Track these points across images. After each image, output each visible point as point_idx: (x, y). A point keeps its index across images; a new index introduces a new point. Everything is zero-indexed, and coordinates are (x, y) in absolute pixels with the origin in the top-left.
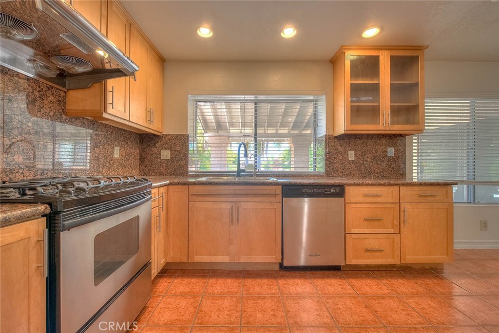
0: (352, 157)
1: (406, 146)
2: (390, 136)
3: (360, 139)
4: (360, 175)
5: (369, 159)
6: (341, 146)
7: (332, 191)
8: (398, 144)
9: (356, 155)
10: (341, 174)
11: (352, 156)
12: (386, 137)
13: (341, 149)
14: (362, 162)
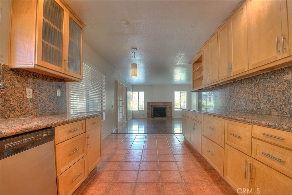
0: (30, 95)
1: (67, 89)
2: (58, 80)
3: (37, 78)
4: (38, 113)
5: (44, 98)
6: (19, 81)
7: (44, 135)
8: (62, 87)
9: (33, 93)
10: (18, 114)
11: (29, 93)
12: (56, 79)
13: (19, 85)
14: (38, 101)
